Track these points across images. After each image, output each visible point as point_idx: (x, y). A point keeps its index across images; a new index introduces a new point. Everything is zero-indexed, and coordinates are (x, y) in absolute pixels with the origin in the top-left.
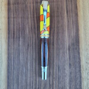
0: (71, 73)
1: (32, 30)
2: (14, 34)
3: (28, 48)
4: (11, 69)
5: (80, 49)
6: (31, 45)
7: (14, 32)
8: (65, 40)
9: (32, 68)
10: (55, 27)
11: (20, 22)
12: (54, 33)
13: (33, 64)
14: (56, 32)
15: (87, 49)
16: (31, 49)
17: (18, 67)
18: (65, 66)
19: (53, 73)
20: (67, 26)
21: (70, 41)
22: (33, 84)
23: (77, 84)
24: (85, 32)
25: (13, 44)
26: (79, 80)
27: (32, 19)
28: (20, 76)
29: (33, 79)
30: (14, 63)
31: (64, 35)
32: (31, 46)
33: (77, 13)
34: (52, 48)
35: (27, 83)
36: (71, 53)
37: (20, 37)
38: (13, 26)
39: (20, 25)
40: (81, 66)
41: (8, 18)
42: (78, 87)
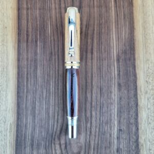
0: (120, 99)
1: (57, 28)
2: (27, 35)
3: (51, 57)
4: (23, 92)
5: (136, 60)
6: (55, 52)
7: (27, 31)
8: (112, 45)
9: (56, 91)
10: (96, 24)
11: (38, 16)
12: (93, 33)
13: (58, 83)
14: (97, 33)
15: (148, 60)
17: (34, 89)
18: (111, 86)
19: (92, 98)
20: (115, 22)
22: (59, 117)
23: (130, 116)
24: (145, 32)
25: (26, 51)
26: (134, 110)
27: (57, 11)
28: (37, 103)
29: (58, 108)
31: (110, 38)
32: (55, 54)
34: (91, 58)
35: (49, 114)
36: (121, 66)
37: (38, 40)
38: (25, 22)
39: (37, 22)
40: (138, 88)
42: (132, 121)
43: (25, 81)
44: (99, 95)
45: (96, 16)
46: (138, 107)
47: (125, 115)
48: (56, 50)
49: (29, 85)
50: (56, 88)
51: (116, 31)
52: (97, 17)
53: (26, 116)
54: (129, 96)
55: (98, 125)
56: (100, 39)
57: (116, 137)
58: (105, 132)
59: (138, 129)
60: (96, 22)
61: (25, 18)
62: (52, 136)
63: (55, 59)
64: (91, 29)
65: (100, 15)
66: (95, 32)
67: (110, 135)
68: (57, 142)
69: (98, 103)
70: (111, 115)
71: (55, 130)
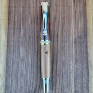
0: (77, 69)
1: (34, 20)
2: (14, 25)
3: (29, 40)
4: (10, 63)
6: (32, 36)
7: (14, 22)
8: (71, 32)
9: (33, 63)
11: (22, 12)
12: (59, 24)
13: (34, 57)
14: (61, 23)
16: (33, 41)
17: (18, 61)
18: (70, 61)
19: (57, 68)
20: (74, 16)
21: (77, 33)
22: (34, 81)
23: (83, 82)
25: (13, 35)
26: (86, 78)
27: (35, 9)
28: (19, 71)
29: (34, 74)
30: (13, 56)
31: (70, 27)
32: (32, 38)
33: (85, 2)
34: (56, 41)
35: (27, 78)
36: (77, 47)
37: (22, 28)
38: (13, 16)
39: (21, 16)
40: (89, 62)
41: (9, 7)
42: (85, 85)
47: (79, 81)
48: (33, 35)
50: (33, 61)
55: (61, 87)
56: (63, 28)
59: (88, 91)
63: (32, 41)
64: (57, 21)
66: (60, 23)
69: (61, 72)
70: (70, 81)
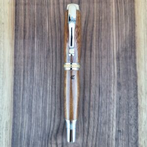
43: (22, 78)
44: (98, 95)
45: (95, 12)
46: (138, 108)
49: (26, 83)
51: (116, 28)
52: (97, 13)
53: (22, 114)
54: (128, 96)
57: (114, 138)
58: (103, 132)
60: (95, 17)
61: (23, 14)
62: (49, 136)
65: (100, 11)
67: (109, 136)
68: (54, 142)
71: (51, 129)
